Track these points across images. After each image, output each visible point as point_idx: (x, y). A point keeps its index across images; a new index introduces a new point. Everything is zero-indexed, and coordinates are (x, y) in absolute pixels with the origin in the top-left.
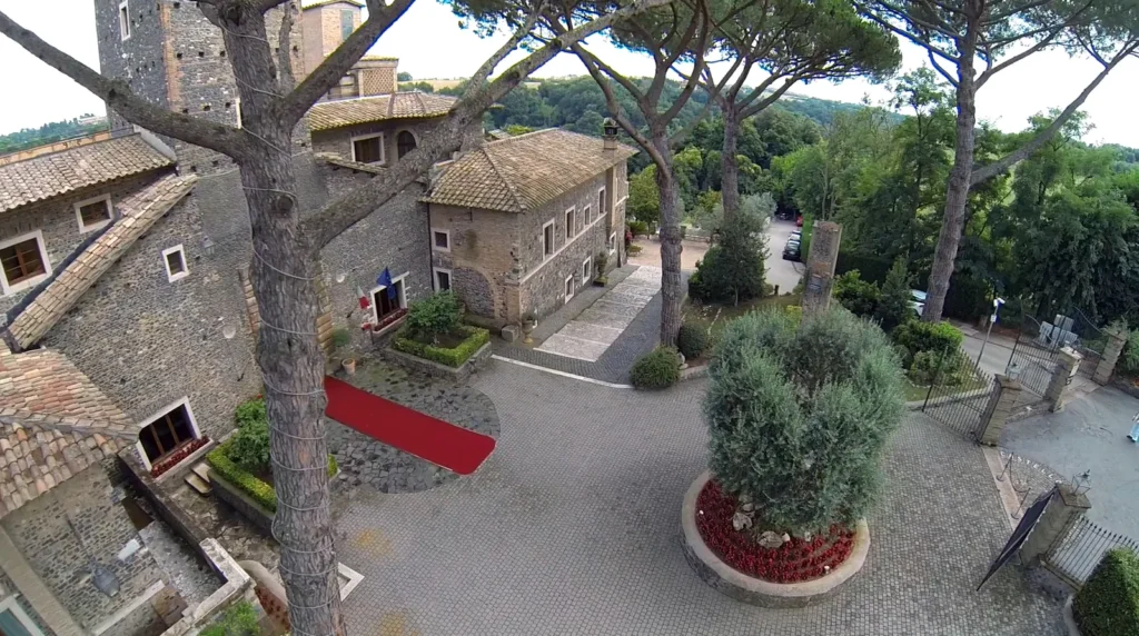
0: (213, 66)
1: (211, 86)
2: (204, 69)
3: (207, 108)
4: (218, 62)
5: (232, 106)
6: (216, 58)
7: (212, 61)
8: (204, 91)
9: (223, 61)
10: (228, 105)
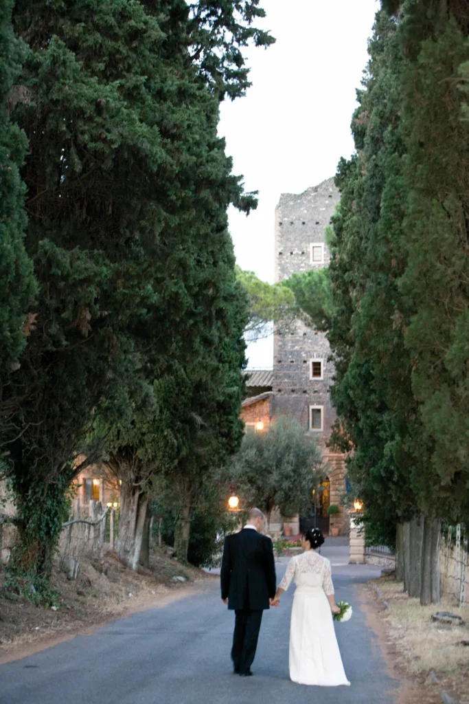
0: (299, 341)
1: (297, 351)
2: (293, 342)
3: (292, 362)
4: (301, 339)
5: (308, 362)
6: (300, 337)
7: (298, 338)
8: (291, 353)
9: (304, 338)
10: (305, 362)
